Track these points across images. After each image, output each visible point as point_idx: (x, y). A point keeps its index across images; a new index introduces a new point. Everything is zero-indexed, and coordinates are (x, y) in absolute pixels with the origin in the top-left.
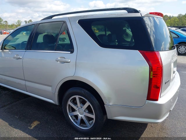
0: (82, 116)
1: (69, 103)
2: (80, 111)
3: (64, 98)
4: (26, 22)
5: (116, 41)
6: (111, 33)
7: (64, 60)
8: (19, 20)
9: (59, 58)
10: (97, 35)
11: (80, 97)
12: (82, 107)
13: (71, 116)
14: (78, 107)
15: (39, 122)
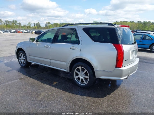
0: (82, 78)
1: (76, 71)
2: (81, 75)
3: (73, 68)
4: (35, 24)
5: (103, 39)
6: (100, 35)
7: (74, 48)
8: (29, 23)
9: (72, 47)
10: (92, 36)
11: (81, 67)
12: (82, 73)
13: (76, 78)
14: (80, 73)
15: (57, 82)
